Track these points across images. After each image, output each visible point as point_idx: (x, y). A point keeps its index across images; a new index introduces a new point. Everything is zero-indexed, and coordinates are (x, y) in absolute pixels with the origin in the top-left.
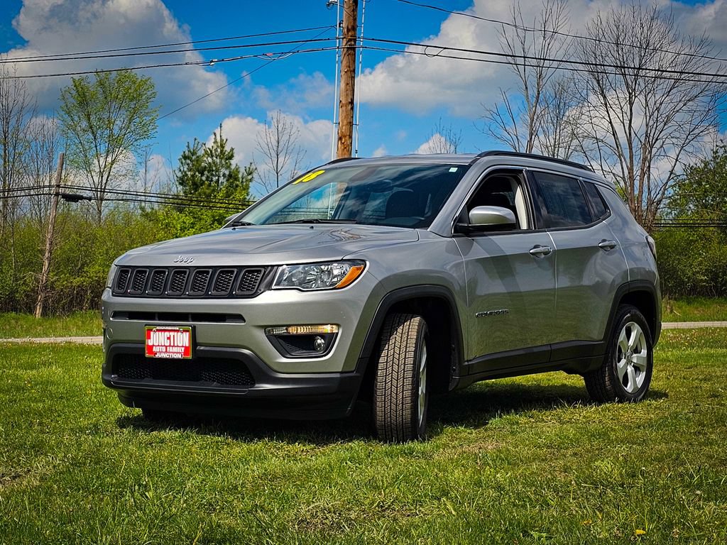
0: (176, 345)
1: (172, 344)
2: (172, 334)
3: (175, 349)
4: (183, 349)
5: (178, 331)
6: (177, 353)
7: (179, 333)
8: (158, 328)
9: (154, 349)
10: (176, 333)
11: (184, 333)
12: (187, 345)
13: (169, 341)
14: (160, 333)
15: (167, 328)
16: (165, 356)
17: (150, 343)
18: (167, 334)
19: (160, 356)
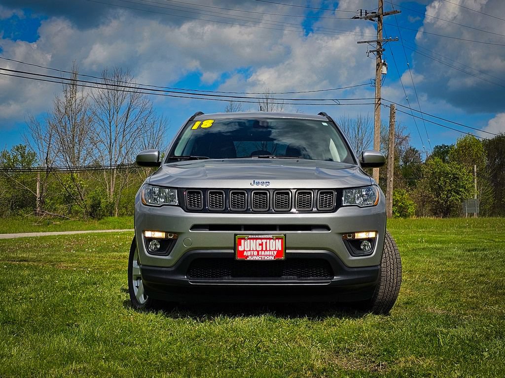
0: (268, 249)
1: (264, 249)
2: (264, 241)
3: (267, 253)
4: (275, 253)
5: (270, 239)
6: (269, 256)
7: (272, 241)
8: (250, 236)
9: (245, 254)
10: (268, 241)
11: (277, 240)
12: (280, 249)
13: (261, 247)
14: (252, 241)
15: (260, 236)
16: (257, 258)
17: (241, 248)
18: (259, 241)
19: (252, 259)
